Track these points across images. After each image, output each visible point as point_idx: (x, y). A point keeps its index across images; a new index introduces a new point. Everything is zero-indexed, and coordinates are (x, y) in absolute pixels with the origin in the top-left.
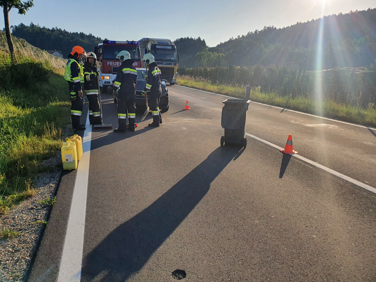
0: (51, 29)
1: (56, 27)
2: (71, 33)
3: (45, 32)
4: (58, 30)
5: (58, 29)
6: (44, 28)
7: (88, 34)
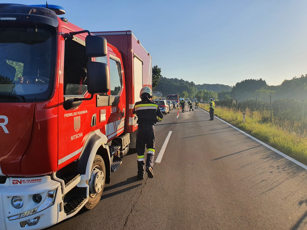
7: (180, 79)
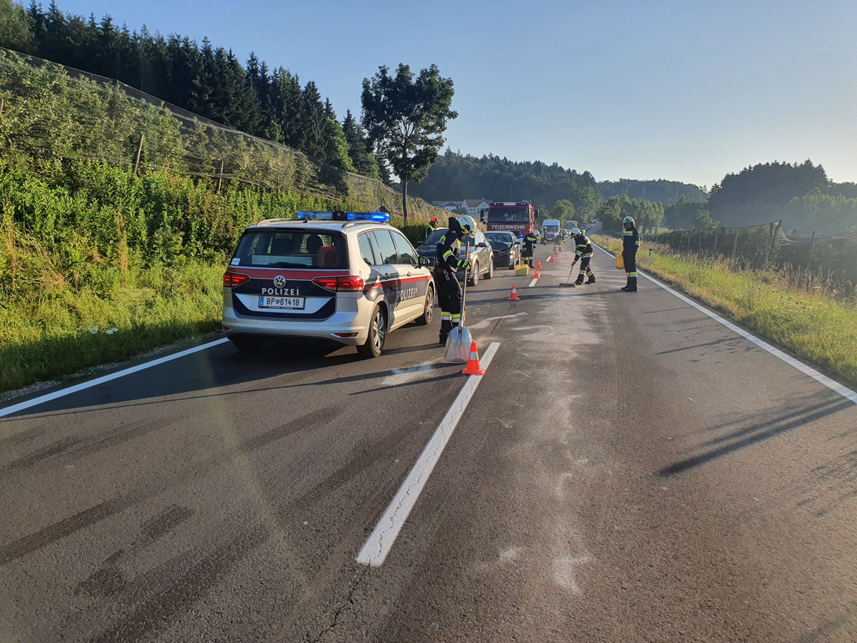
0: (480, 158)
1: (491, 154)
2: (516, 163)
3: (468, 166)
4: (492, 158)
5: (494, 157)
6: (468, 158)
7: (549, 164)
